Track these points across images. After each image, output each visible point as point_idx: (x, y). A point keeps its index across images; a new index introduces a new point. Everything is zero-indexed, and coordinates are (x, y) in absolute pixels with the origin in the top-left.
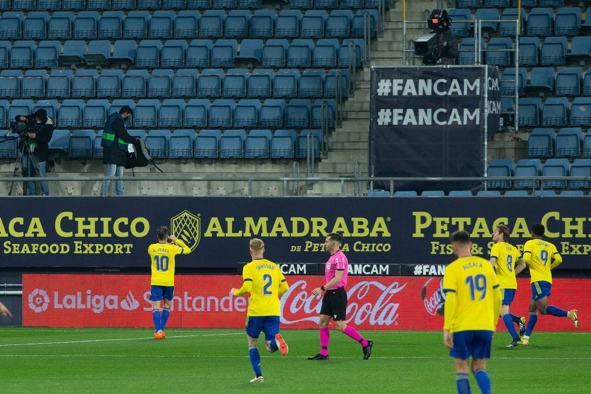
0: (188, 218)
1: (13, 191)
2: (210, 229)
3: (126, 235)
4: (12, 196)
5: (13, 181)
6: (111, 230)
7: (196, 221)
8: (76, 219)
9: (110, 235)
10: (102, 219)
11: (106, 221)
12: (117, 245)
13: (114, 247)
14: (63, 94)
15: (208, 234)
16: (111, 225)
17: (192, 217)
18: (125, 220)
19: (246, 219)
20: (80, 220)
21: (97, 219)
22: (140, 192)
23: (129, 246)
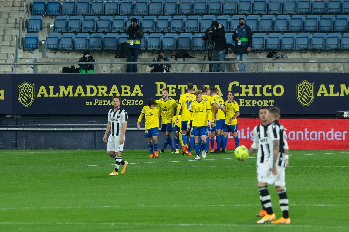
0: (307, 85)
1: (203, 69)
2: (320, 91)
3: (270, 95)
4: (203, 72)
5: (203, 64)
6: (261, 92)
7: (312, 87)
8: (241, 86)
9: (261, 95)
10: (256, 86)
11: (258, 87)
12: (265, 101)
13: (263, 102)
14: (232, 12)
15: (319, 94)
16: (261, 89)
17: (310, 85)
18: (270, 86)
19: (341, 85)
20: (243, 86)
21: (253, 86)
22: (279, 70)
23: (272, 101)
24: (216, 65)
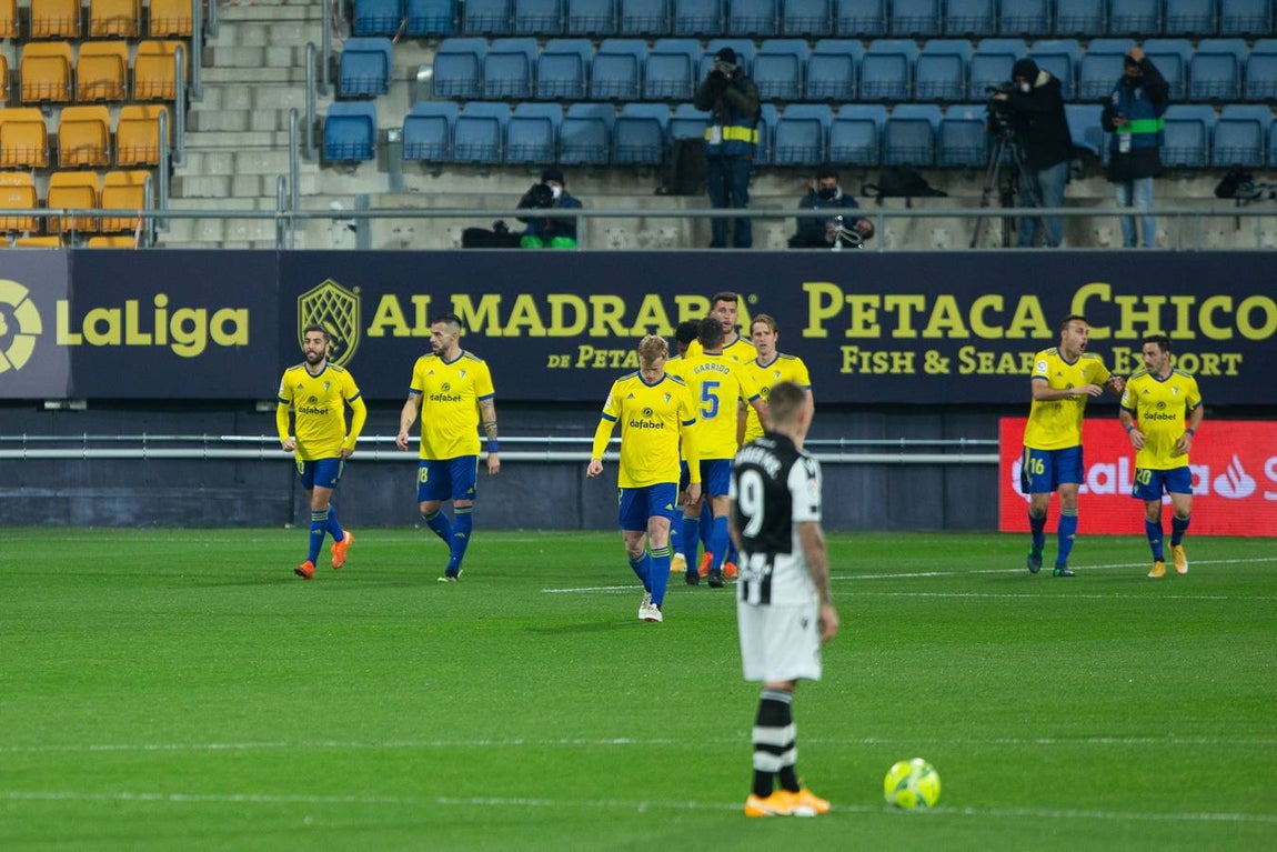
1: (980, 238)
3: (1226, 334)
4: (978, 249)
5: (980, 217)
6: (1194, 323)
8: (1119, 300)
9: (1191, 335)
10: (1175, 300)
11: (1183, 303)
12: (1206, 357)
13: (1201, 361)
14: (1090, 29)
16: (1194, 312)
18: (1225, 303)
20: (1127, 302)
21: (1162, 300)
22: (1259, 242)
23: (1233, 358)
24: (1030, 224)
